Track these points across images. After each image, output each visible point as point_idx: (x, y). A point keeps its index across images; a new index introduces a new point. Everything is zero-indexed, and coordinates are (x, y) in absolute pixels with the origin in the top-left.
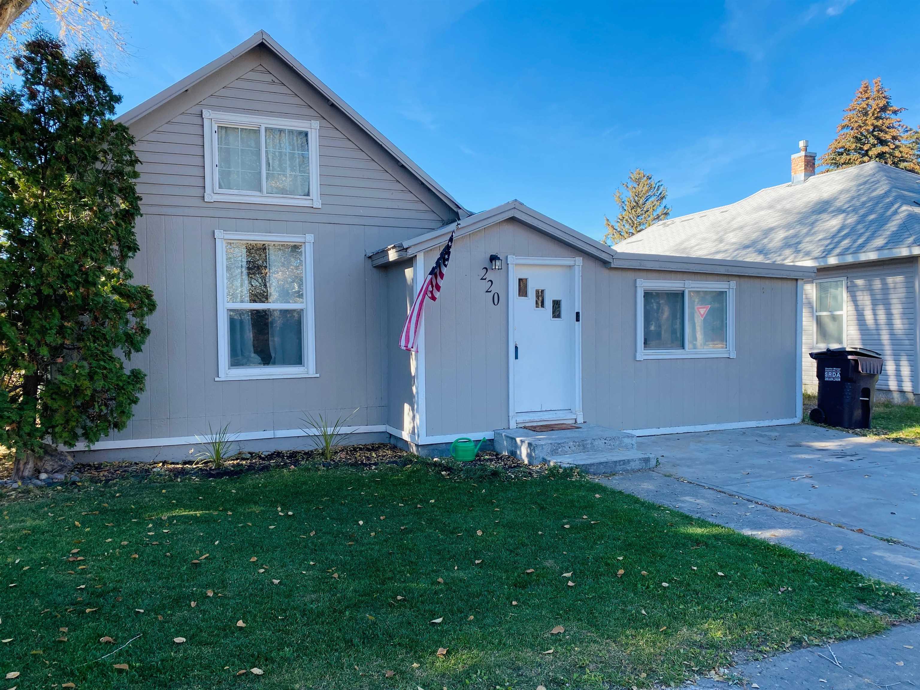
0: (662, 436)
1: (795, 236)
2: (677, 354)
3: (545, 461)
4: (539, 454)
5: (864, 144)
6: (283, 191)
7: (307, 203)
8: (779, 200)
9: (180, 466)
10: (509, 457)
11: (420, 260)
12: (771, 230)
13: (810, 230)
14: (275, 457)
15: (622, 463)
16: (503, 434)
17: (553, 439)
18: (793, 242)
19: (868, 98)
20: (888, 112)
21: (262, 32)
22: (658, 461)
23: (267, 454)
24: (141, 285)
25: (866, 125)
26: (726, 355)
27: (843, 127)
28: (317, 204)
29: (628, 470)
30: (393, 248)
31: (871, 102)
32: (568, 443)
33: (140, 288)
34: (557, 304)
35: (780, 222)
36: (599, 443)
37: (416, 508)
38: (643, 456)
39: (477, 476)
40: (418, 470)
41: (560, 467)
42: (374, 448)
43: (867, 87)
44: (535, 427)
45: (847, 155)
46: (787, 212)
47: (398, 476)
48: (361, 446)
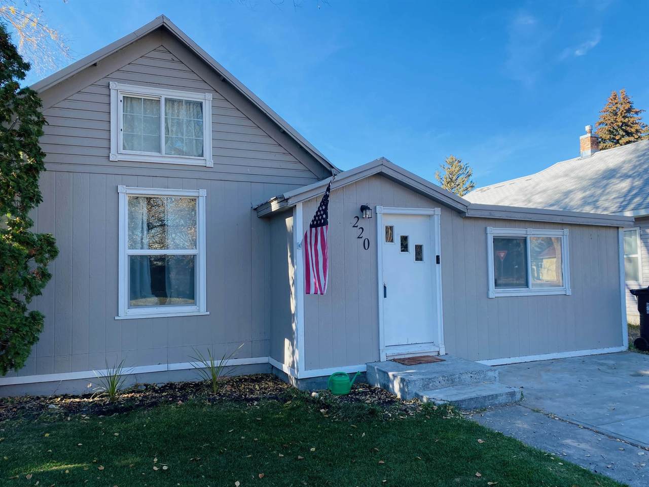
0: (515, 365)
1: (592, 196)
2: (522, 292)
3: (418, 397)
4: (413, 389)
5: (616, 135)
6: (180, 152)
7: (201, 163)
8: (572, 170)
9: (77, 400)
10: (382, 391)
11: (299, 210)
12: (570, 192)
13: (603, 191)
14: (167, 389)
15: (490, 398)
16: (376, 368)
17: (423, 374)
18: (590, 201)
19: (616, 103)
20: (632, 113)
21: (163, 17)
22: (522, 394)
23: (160, 386)
24: (45, 233)
25: (617, 122)
26: (564, 293)
27: (600, 124)
28: (210, 163)
29: (496, 404)
30: (275, 199)
31: (619, 106)
32: (438, 378)
33: (43, 236)
34: (419, 249)
35: (577, 186)
36: (466, 377)
37: (297, 459)
38: (510, 390)
39: (355, 415)
40: (298, 407)
41: (434, 404)
42: (257, 379)
43: (615, 95)
44: (404, 360)
45: (603, 143)
46: (581, 178)
47: (278, 414)
48: (246, 377)
